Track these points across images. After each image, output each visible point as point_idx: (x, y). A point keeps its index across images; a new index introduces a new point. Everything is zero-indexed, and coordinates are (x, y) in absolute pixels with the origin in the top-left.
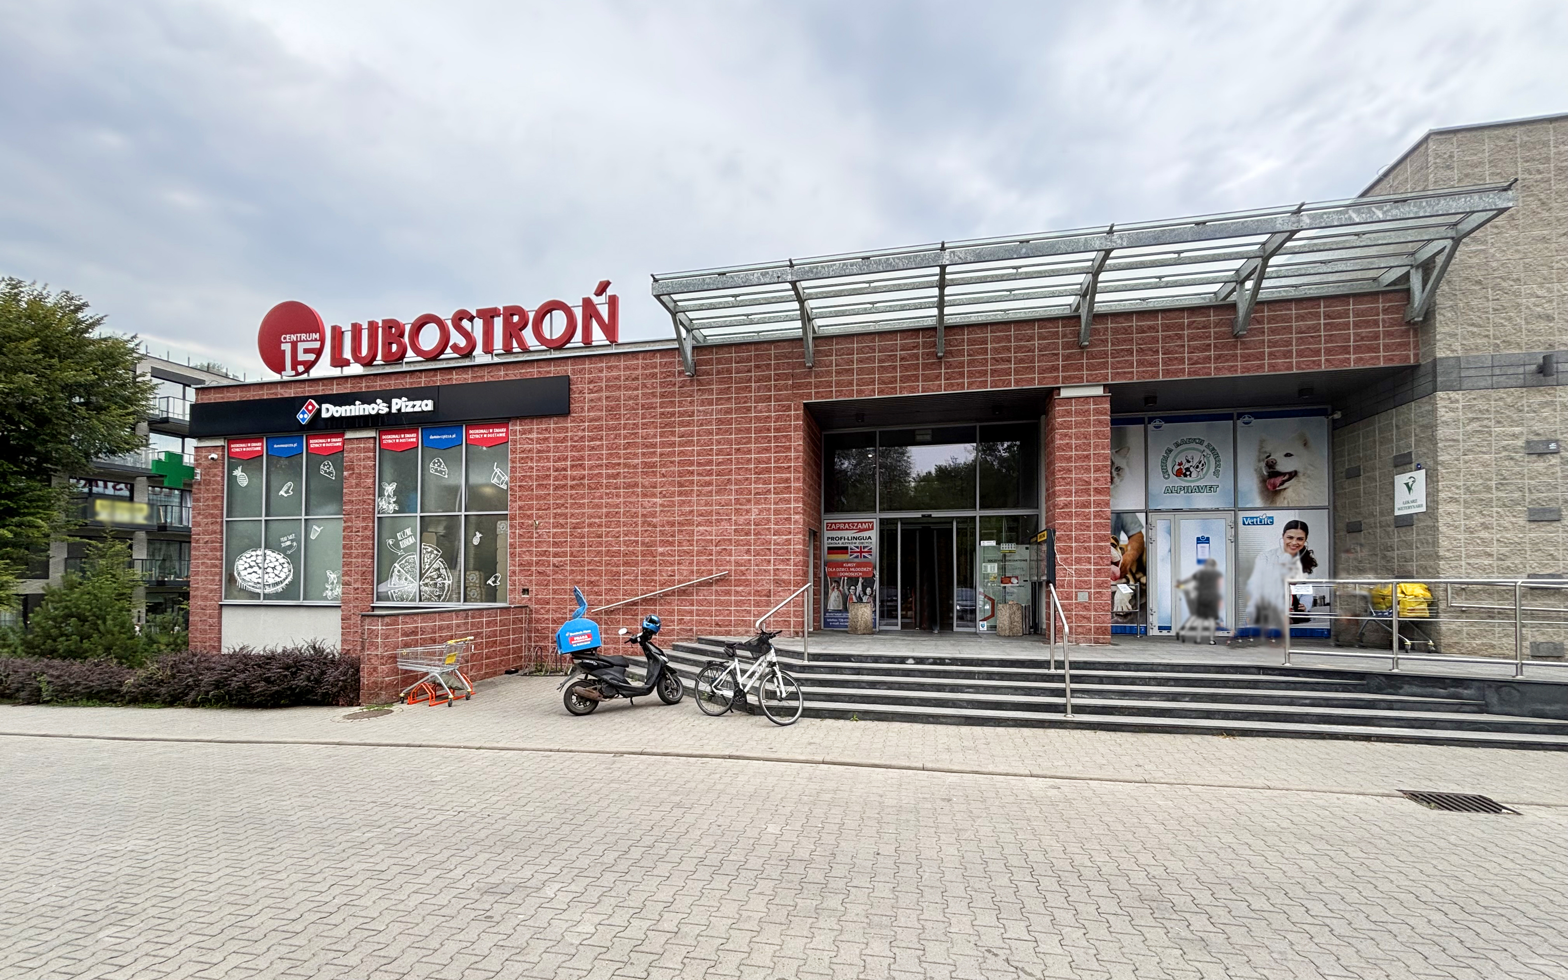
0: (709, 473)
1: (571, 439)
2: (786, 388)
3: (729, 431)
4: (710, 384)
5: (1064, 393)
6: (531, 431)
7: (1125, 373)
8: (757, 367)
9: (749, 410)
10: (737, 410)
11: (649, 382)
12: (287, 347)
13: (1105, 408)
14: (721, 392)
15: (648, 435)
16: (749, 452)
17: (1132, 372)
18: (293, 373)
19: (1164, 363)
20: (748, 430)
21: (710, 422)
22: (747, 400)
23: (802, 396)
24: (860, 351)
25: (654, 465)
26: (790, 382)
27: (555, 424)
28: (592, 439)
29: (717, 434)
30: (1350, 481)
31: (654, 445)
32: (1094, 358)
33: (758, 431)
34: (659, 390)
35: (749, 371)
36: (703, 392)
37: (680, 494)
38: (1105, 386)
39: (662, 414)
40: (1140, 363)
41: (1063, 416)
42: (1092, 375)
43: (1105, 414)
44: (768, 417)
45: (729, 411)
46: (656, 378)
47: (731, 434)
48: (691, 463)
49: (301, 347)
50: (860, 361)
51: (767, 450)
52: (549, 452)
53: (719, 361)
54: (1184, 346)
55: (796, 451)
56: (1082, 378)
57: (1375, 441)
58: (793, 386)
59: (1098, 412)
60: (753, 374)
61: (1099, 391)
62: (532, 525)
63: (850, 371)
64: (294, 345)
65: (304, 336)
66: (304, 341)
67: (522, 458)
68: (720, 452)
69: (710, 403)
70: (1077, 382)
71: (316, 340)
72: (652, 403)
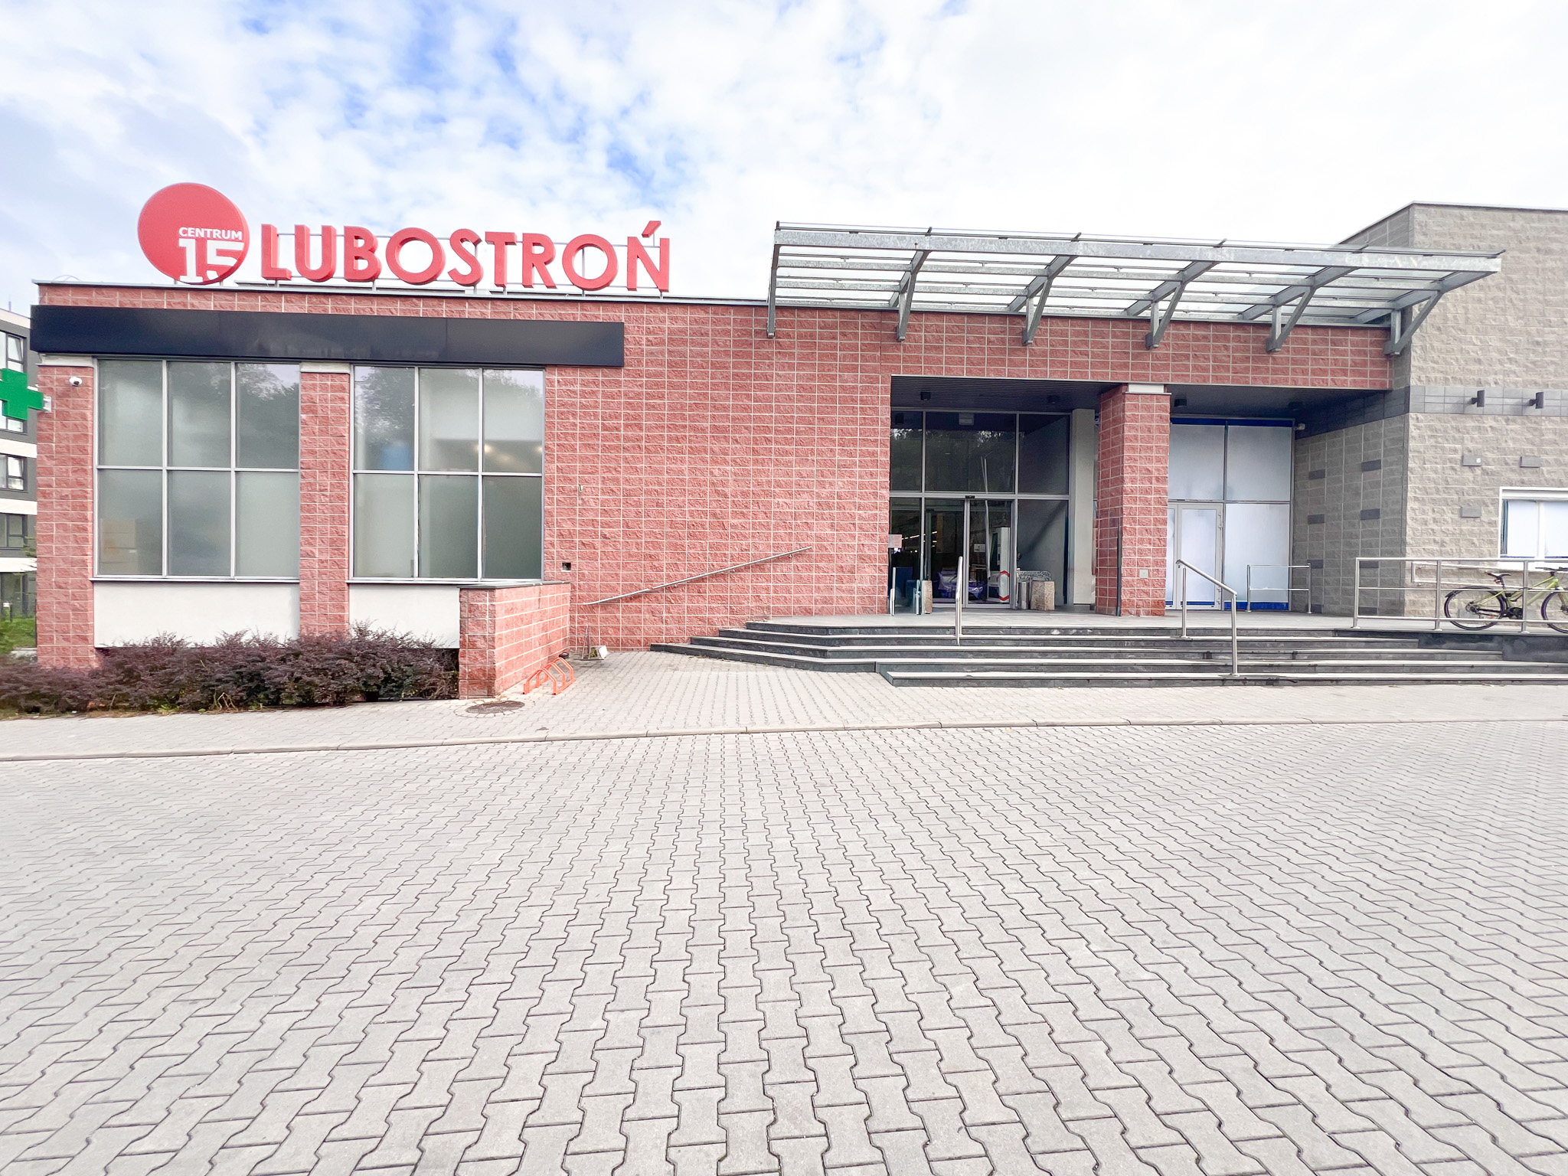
0: (788, 442)
1: (625, 395)
2: (874, 359)
3: (811, 399)
4: (791, 348)
5: (1132, 389)
6: (573, 383)
7: (1183, 375)
8: (844, 335)
9: (833, 378)
10: (821, 378)
11: (721, 339)
12: (188, 245)
13: (1165, 406)
14: (803, 357)
15: (719, 396)
16: (834, 422)
17: (1188, 376)
18: (200, 280)
19: (1214, 369)
20: (833, 399)
21: (790, 388)
22: (831, 367)
23: (890, 369)
24: (949, 330)
25: (725, 430)
26: (878, 354)
27: (604, 376)
28: (650, 396)
29: (799, 401)
30: (1312, 482)
31: (725, 408)
32: (1158, 359)
33: (843, 400)
34: (732, 349)
35: (835, 338)
36: (784, 355)
37: (756, 462)
38: (1165, 385)
39: (736, 375)
40: (1195, 368)
41: (1131, 410)
42: (1156, 375)
43: (1167, 411)
44: (853, 387)
45: (812, 378)
46: (729, 336)
47: (814, 402)
48: (768, 430)
49: (212, 247)
50: (949, 340)
51: (854, 421)
52: (597, 408)
53: (801, 325)
54: (1229, 356)
55: (884, 424)
56: (1148, 377)
57: (1342, 450)
58: (881, 359)
59: (1160, 408)
60: (838, 342)
61: (1160, 390)
62: (575, 491)
63: (939, 349)
64: (201, 244)
65: (216, 233)
66: (217, 239)
67: (562, 413)
68: (801, 420)
69: (791, 367)
70: (1142, 380)
71: (236, 240)
72: (724, 363)
